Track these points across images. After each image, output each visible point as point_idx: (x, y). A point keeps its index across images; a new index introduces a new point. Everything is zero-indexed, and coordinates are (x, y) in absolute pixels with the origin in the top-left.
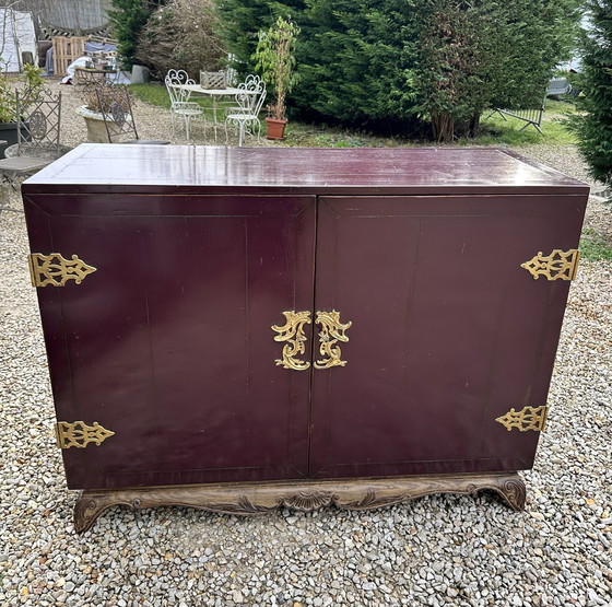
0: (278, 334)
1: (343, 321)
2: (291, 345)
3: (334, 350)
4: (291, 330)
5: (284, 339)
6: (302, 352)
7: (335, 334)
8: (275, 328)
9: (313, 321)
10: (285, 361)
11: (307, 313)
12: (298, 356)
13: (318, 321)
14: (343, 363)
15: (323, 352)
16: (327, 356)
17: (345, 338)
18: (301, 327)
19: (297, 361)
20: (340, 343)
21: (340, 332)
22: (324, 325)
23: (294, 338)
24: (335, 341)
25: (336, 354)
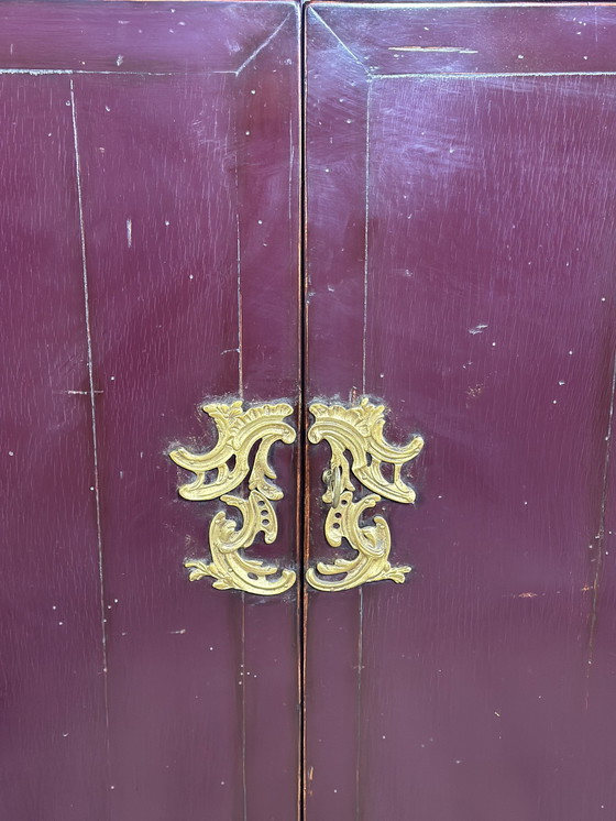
0: (189, 475)
1: (395, 435)
2: (233, 512)
3: (371, 530)
4: (232, 462)
5: (209, 493)
6: (271, 537)
7: (372, 477)
8: (182, 456)
9: (303, 435)
10: (216, 568)
11: (282, 409)
12: (258, 550)
13: (315, 435)
14: (399, 574)
15: (334, 537)
16: (348, 550)
17: (404, 493)
18: (263, 454)
19: (256, 565)
20: (389, 507)
21: (387, 470)
22: (337, 450)
23: (244, 488)
24: (371, 501)
25: (376, 540)
